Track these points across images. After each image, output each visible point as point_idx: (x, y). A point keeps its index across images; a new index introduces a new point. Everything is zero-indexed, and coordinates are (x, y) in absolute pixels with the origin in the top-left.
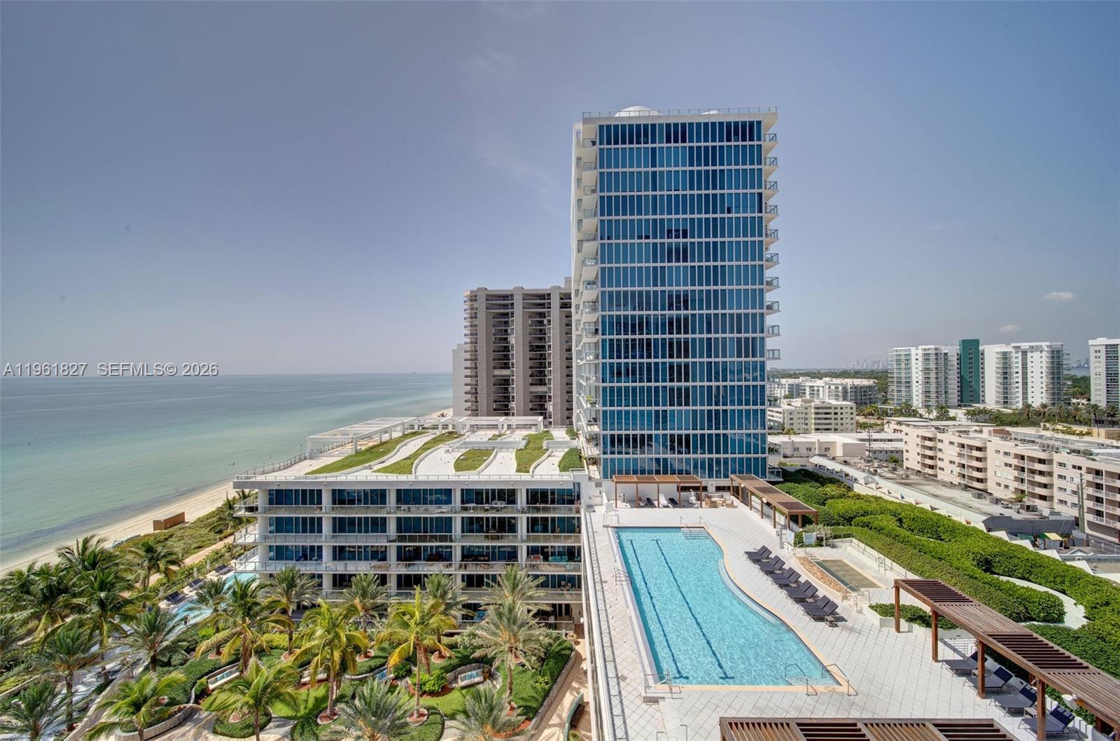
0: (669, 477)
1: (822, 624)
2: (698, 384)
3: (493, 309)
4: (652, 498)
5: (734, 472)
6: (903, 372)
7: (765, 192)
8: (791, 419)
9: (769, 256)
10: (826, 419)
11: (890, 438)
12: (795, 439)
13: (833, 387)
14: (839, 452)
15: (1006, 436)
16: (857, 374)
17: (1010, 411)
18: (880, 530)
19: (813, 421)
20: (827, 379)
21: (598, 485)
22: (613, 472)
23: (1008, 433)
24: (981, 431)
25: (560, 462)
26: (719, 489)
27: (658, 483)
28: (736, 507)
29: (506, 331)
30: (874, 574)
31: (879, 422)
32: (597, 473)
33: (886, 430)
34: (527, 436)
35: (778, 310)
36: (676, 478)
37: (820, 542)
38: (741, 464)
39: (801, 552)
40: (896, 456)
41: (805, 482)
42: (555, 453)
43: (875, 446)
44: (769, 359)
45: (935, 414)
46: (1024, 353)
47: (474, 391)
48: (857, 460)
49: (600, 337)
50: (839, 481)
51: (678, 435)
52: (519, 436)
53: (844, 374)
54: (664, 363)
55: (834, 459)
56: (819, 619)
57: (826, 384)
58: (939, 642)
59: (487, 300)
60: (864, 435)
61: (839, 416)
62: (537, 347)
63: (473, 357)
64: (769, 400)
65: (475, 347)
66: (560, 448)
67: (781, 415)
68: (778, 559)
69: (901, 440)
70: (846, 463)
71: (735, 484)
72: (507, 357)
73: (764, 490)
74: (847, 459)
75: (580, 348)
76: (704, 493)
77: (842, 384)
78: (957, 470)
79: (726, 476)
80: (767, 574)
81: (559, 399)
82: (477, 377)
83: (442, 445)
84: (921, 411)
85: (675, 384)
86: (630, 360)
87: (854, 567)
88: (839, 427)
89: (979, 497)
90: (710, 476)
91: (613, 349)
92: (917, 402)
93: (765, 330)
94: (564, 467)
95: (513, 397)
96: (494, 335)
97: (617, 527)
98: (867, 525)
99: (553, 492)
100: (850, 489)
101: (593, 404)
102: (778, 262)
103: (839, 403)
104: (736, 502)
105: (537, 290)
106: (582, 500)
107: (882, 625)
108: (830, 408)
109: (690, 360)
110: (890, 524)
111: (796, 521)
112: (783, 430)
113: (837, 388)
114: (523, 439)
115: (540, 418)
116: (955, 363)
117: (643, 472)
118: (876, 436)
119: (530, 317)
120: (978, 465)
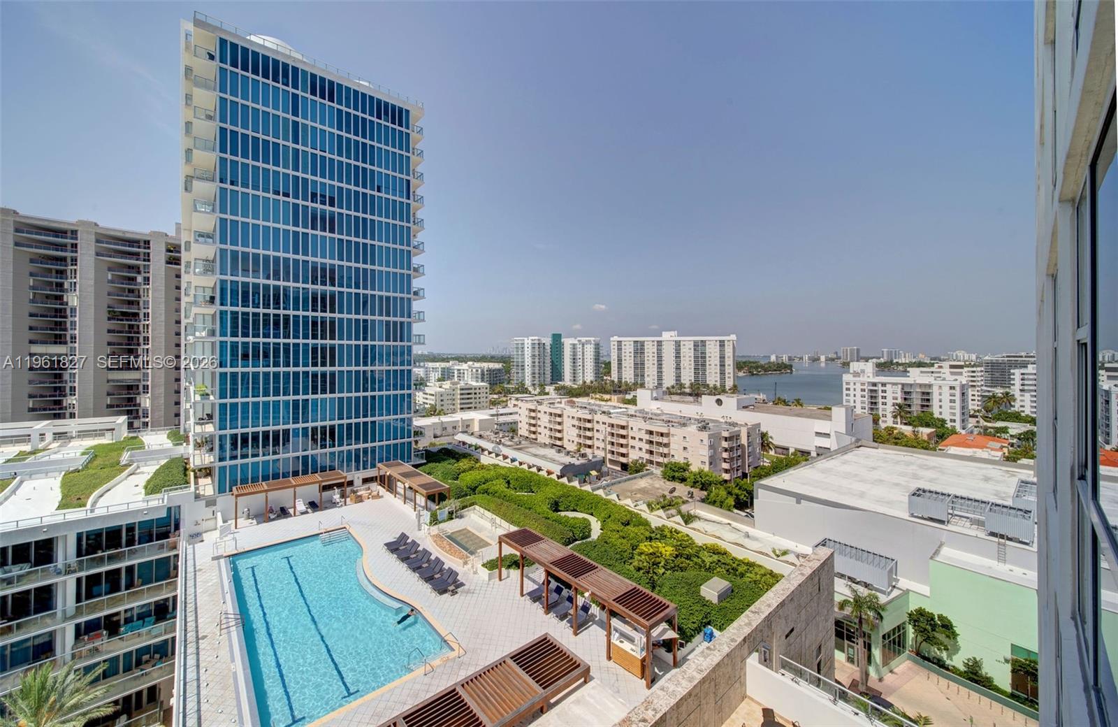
0: (310, 477)
1: (446, 595)
2: (345, 368)
3: (28, 247)
4: (286, 505)
5: (381, 461)
6: (520, 357)
7: (413, 182)
8: (442, 400)
9: (416, 244)
10: (468, 399)
11: (510, 412)
12: (444, 419)
13: (474, 370)
14: (476, 428)
15: (572, 404)
16: (492, 359)
17: (576, 386)
18: (494, 494)
19: (459, 401)
20: (470, 363)
21: (211, 502)
22: (234, 483)
23: (574, 402)
24: (561, 403)
25: (149, 482)
26: (365, 481)
27: (295, 486)
28: (382, 497)
29: (60, 285)
30: (488, 535)
31: (504, 399)
32: (211, 487)
33: (509, 405)
34: (92, 448)
35: (423, 297)
36: (318, 477)
37: (451, 516)
38: (388, 452)
39: (435, 530)
40: (514, 426)
41: (444, 460)
42: (142, 469)
43: (502, 419)
44: (416, 343)
45: (538, 390)
46: (583, 345)
48: (488, 433)
49: (217, 308)
50: (470, 455)
51: (321, 427)
52: (75, 451)
53: (483, 359)
54: (306, 345)
55: (472, 434)
56: (442, 591)
57: (470, 367)
58: (524, 579)
59: (17, 231)
60: (494, 411)
61: (478, 396)
62: (124, 314)
64: (415, 385)
66: (153, 459)
67: (433, 398)
68: (414, 542)
69: (517, 413)
70: (481, 437)
71: (382, 473)
72: (61, 327)
73: (406, 475)
74: (482, 433)
75: (191, 320)
76: (349, 489)
77: (480, 368)
78: (548, 433)
79: (373, 466)
80: (403, 561)
81: (162, 390)
84: (530, 389)
85: (319, 369)
86: (261, 340)
87: (474, 531)
88: (478, 405)
89: (559, 451)
90: (358, 469)
91: (239, 324)
92: (528, 383)
93: (412, 315)
94: (153, 488)
95: (73, 389)
96: (33, 288)
97: (233, 555)
98: (486, 492)
99: (130, 528)
100: (477, 461)
101: (205, 396)
102: (423, 251)
103: (478, 384)
104: (382, 491)
106: (182, 530)
107: (490, 578)
108: (471, 389)
109: (336, 342)
110: (500, 486)
111: (433, 501)
112: (435, 411)
113: (477, 371)
114: (83, 454)
115: (122, 419)
116: (549, 351)
117: (276, 476)
118: (502, 411)
119: (110, 269)
120: (559, 427)
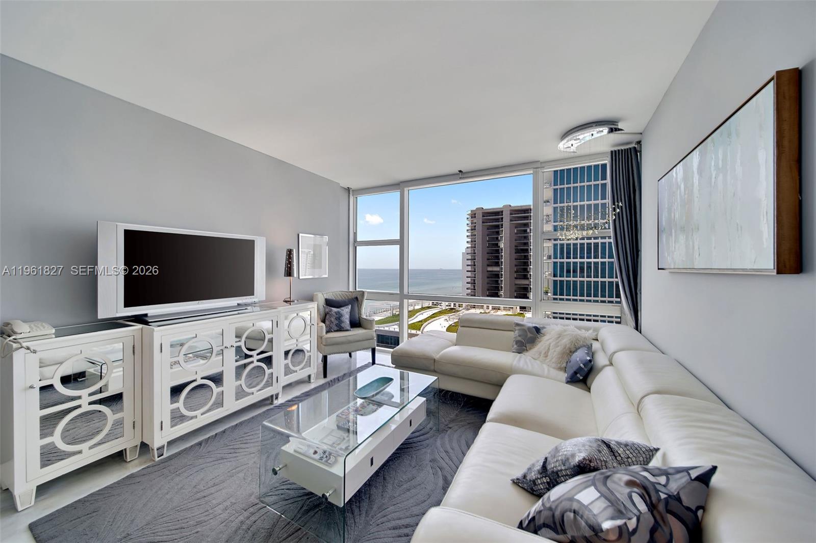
3: (487, 223)
29: (497, 238)
47: (473, 282)
49: (552, 242)
59: (483, 216)
62: (522, 250)
63: (473, 258)
65: (474, 250)
72: (498, 258)
82: (475, 271)
83: (443, 316)
95: (502, 287)
96: (488, 241)
101: (546, 293)
105: (521, 206)
119: (515, 228)
